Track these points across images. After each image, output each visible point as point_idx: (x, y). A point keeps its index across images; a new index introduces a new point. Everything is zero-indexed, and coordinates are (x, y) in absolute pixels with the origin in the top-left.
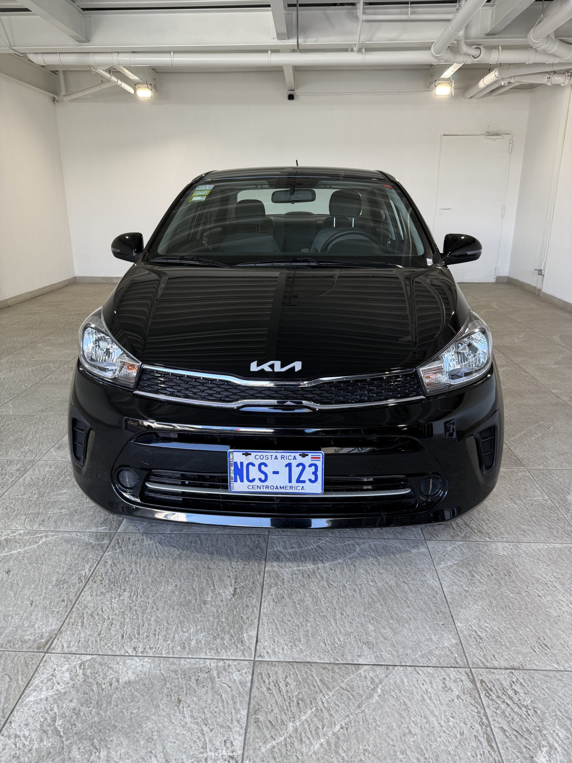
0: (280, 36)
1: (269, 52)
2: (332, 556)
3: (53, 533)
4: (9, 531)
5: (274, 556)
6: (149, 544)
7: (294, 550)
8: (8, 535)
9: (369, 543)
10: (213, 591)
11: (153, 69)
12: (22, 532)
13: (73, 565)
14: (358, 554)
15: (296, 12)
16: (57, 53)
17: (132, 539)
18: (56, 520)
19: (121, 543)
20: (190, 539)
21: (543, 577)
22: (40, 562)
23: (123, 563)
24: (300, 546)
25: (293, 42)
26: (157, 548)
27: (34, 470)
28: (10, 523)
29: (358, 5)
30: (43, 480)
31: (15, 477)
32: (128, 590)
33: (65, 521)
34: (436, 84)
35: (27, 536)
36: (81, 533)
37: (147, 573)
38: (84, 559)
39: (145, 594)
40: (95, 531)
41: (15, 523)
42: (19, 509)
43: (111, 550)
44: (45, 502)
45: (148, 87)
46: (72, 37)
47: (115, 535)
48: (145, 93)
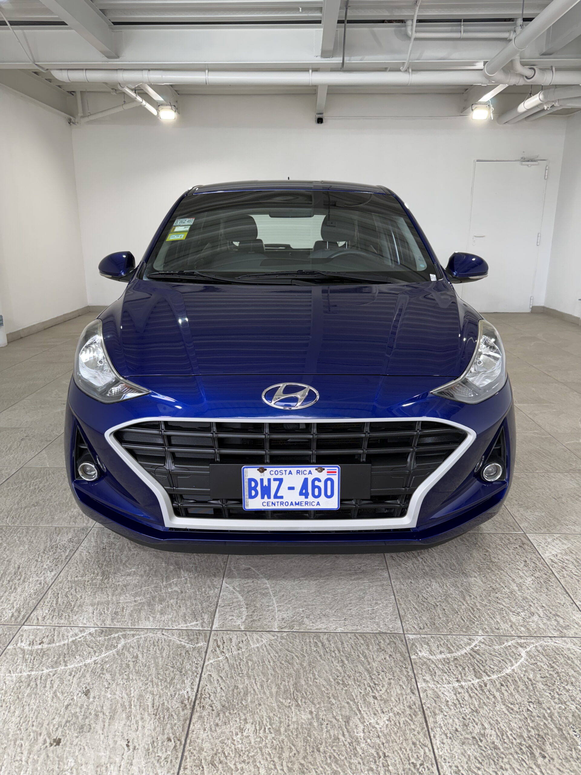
0: (325, 54)
1: (310, 71)
2: (495, 665)
3: (132, 632)
4: (76, 630)
5: (423, 665)
6: (258, 648)
7: (444, 656)
8: (76, 635)
9: (533, 643)
10: (362, 720)
11: (176, 91)
12: (92, 630)
13: (168, 680)
14: (527, 660)
15: (344, 29)
16: (83, 69)
17: (234, 640)
18: (132, 612)
19: (221, 647)
20: (308, 640)
22: (125, 677)
23: (232, 677)
24: (451, 652)
25: (337, 60)
28: (75, 617)
29: (409, 23)
31: (68, 551)
32: (250, 720)
33: (143, 614)
34: (473, 108)
35: (101, 637)
36: (167, 631)
37: (268, 693)
38: (181, 672)
39: (274, 726)
40: (184, 628)
41: (81, 616)
42: (83, 597)
43: (211, 657)
44: (113, 586)
45: (172, 109)
46: (103, 52)
47: (210, 634)
48: (168, 115)
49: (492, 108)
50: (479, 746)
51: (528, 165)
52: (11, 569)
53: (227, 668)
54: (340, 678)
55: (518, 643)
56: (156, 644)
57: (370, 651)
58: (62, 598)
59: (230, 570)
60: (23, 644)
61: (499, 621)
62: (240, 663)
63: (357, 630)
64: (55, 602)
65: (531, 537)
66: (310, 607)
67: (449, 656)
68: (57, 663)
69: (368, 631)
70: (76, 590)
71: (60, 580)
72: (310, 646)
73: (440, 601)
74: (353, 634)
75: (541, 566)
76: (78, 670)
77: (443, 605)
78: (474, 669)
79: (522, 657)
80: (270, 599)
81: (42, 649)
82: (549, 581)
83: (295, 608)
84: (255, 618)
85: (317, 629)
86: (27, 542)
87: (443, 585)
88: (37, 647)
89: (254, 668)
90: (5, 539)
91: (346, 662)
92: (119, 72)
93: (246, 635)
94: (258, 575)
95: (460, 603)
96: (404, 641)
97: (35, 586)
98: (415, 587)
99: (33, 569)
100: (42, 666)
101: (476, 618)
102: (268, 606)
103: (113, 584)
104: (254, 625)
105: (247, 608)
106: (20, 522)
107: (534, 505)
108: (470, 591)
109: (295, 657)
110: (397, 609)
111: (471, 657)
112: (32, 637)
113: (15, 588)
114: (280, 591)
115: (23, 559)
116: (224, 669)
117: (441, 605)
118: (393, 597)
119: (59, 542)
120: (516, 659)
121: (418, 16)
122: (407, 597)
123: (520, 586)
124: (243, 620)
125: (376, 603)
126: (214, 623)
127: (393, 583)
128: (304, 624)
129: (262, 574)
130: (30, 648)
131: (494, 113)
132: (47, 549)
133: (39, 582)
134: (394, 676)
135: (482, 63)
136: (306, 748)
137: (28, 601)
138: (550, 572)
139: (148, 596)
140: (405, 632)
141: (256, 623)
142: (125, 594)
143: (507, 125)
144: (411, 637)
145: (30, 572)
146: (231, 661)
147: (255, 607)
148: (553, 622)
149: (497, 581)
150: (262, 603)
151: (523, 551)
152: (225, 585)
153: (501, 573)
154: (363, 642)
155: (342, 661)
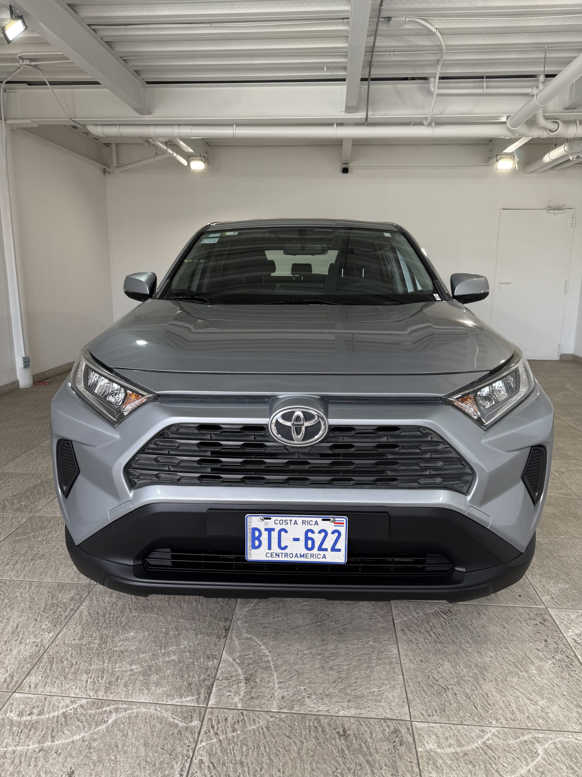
0: (349, 109)
1: (335, 125)
2: (509, 763)
3: (125, 706)
4: (68, 701)
5: (429, 760)
6: (253, 730)
7: (453, 750)
9: (551, 739)
11: (206, 143)
12: (84, 701)
13: (157, 764)
14: (544, 759)
15: (367, 86)
16: (117, 125)
17: (229, 719)
18: (127, 682)
19: (216, 728)
20: (307, 724)
22: (113, 758)
23: (224, 764)
24: (460, 745)
25: (361, 115)
26: (265, 738)
27: (91, 600)
28: (68, 686)
29: (432, 80)
30: (104, 616)
31: (69, 610)
33: (138, 684)
34: (498, 159)
35: (92, 710)
36: (161, 706)
38: (170, 755)
40: (179, 704)
41: (74, 685)
42: (78, 663)
43: (204, 739)
44: (110, 652)
45: (202, 160)
46: (135, 109)
47: (206, 711)
48: (198, 166)
49: (517, 159)
51: (554, 214)
52: (9, 629)
53: (220, 753)
54: (339, 771)
55: (535, 737)
56: (148, 721)
57: (373, 740)
58: (57, 663)
59: (231, 638)
60: (12, 715)
61: (515, 710)
62: (233, 747)
63: (361, 714)
64: (49, 668)
65: (553, 612)
66: (312, 685)
67: (458, 750)
68: (44, 738)
69: (372, 716)
70: (72, 655)
71: (57, 643)
72: (310, 731)
73: (452, 684)
74: (357, 719)
75: (563, 646)
76: (64, 747)
77: (455, 688)
78: (486, 767)
79: (539, 754)
80: (271, 673)
81: (30, 721)
82: (572, 665)
83: (297, 685)
84: (253, 695)
85: (318, 711)
86: (28, 599)
87: (456, 666)
88: (26, 718)
89: (248, 755)
90: (7, 594)
91: (347, 752)
92: (150, 126)
93: (242, 714)
94: (260, 646)
95: (473, 688)
96: (411, 730)
97: (31, 648)
98: (425, 666)
99: (31, 630)
100: (29, 741)
101: (490, 705)
102: (269, 682)
103: (110, 649)
104: (252, 704)
105: (246, 683)
106: (25, 576)
107: (558, 575)
108: (485, 673)
109: (293, 743)
110: (404, 692)
111: (483, 753)
112: (22, 707)
113: (11, 650)
114: (282, 665)
115: (22, 618)
116: (216, 753)
117: (452, 689)
118: (401, 676)
119: (61, 600)
120: (532, 757)
121: (440, 73)
122: (416, 676)
123: (540, 669)
124: (241, 697)
125: (383, 683)
126: (211, 699)
127: (402, 661)
128: (304, 705)
129: (264, 645)
130: (18, 719)
131: (518, 163)
132: (48, 608)
133: (36, 644)
134: (397, 772)
135: (505, 117)
137: (22, 665)
138: (572, 654)
139: (145, 665)
140: (413, 720)
141: (254, 701)
142: (121, 662)
143: (533, 174)
144: (419, 725)
145: (28, 632)
146: (224, 744)
147: (255, 682)
148: (575, 714)
149: (514, 663)
150: (263, 678)
151: (544, 628)
152: (225, 656)
153: (519, 653)
154: (366, 729)
155: (343, 750)
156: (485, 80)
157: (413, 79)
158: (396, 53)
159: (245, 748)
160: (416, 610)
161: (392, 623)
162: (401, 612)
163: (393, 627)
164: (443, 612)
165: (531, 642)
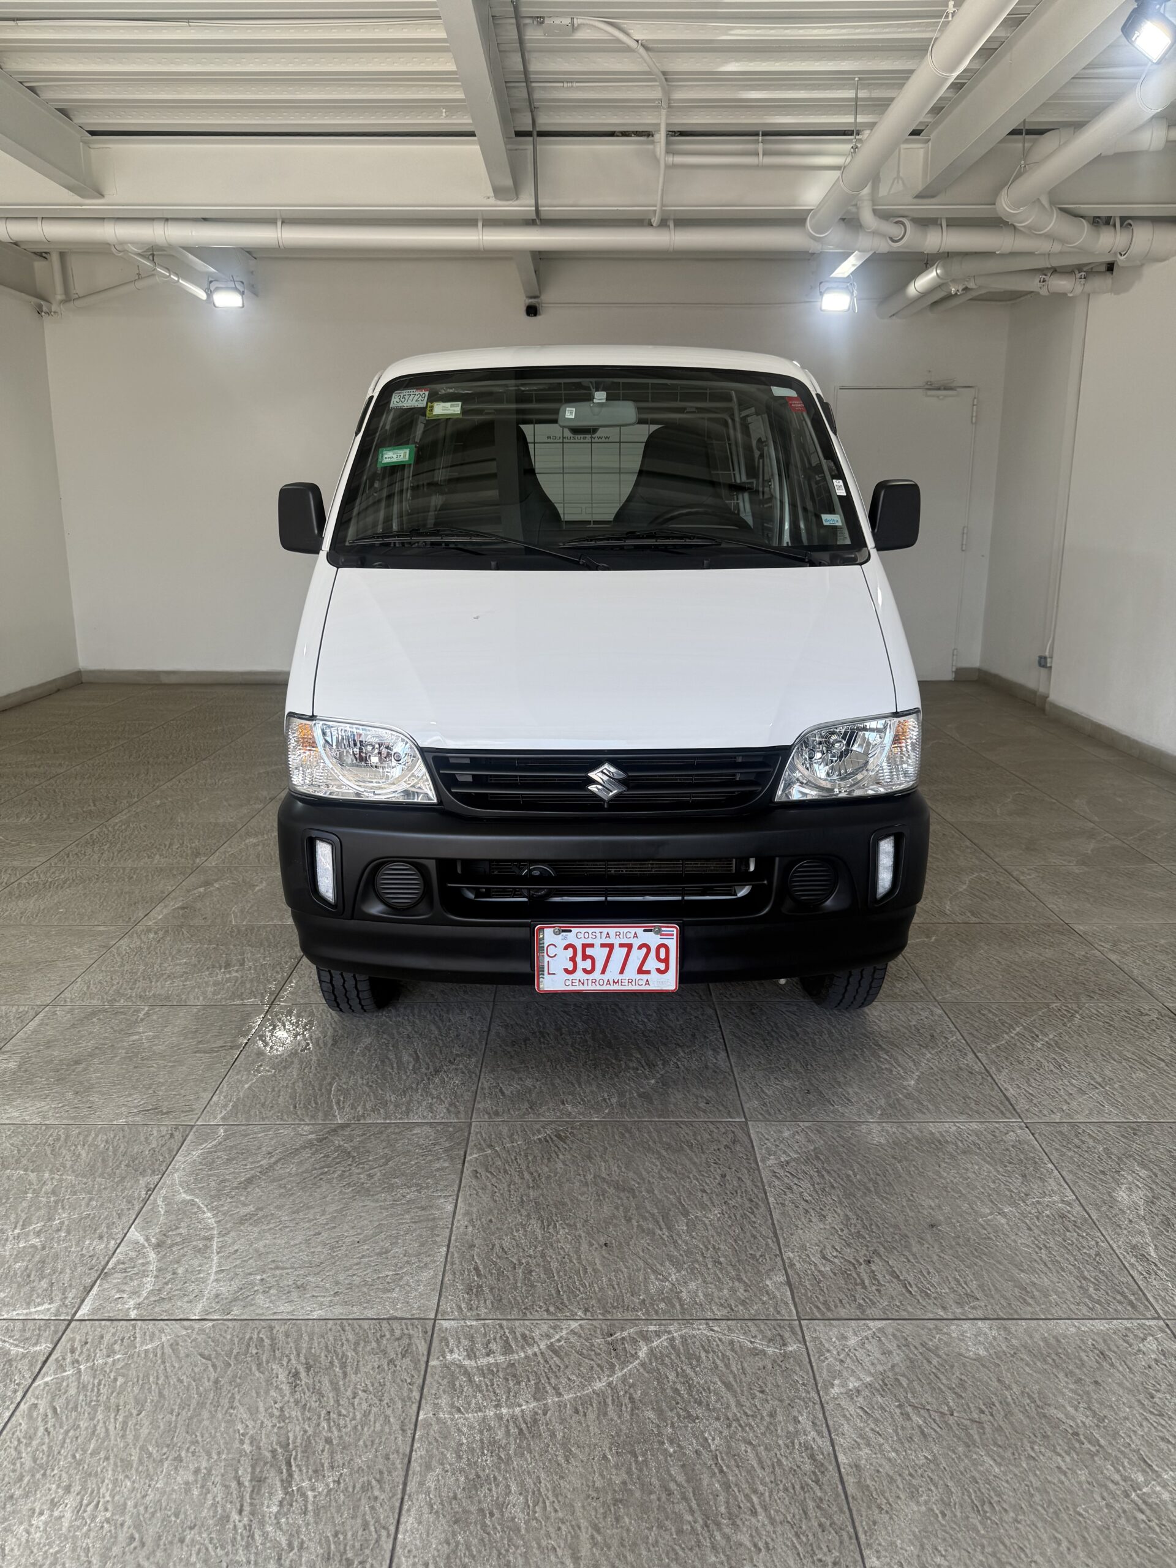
0: (500, 193)
1: (480, 224)
2: (580, 1375)
5: (443, 1378)
6: (146, 1351)
7: (491, 1360)
9: (669, 1332)
10: (287, 1482)
11: (247, 252)
14: (643, 1365)
15: (532, 148)
16: (36, 218)
17: (108, 1337)
19: (78, 1351)
20: (248, 1336)
21: (1067, 1415)
24: (507, 1349)
25: (526, 205)
29: (657, 136)
32: (77, 1488)
34: (823, 290)
37: (130, 1437)
39: (117, 1498)
40: (21, 1317)
43: (51, 1372)
45: (236, 289)
46: (68, 187)
47: (69, 1325)
48: (228, 300)
49: (855, 291)
50: (484, 1526)
51: (938, 397)
53: (73, 1391)
54: (279, 1405)
55: (641, 1332)
57: (357, 1353)
59: (154, 1203)
61: (625, 1291)
62: (100, 1381)
63: (349, 1313)
65: (754, 1127)
66: (278, 1272)
67: (501, 1359)
69: (370, 1316)
72: (248, 1346)
73: (530, 1256)
74: (339, 1321)
75: (749, 1183)
77: (532, 1262)
78: (537, 1383)
79: (638, 1358)
80: (209, 1257)
82: (753, 1213)
83: (249, 1274)
84: (164, 1295)
85: (275, 1313)
89: (124, 1391)
92: (106, 221)
93: (134, 1327)
94: (204, 1213)
95: (565, 1259)
96: (430, 1333)
98: (494, 1228)
101: (584, 1286)
102: (199, 1272)
104: (157, 1309)
105: (156, 1277)
107: (789, 1064)
108: (596, 1236)
109: (211, 1368)
110: (441, 1273)
111: (542, 1361)
114: (234, 1243)
116: (65, 1393)
117: (528, 1263)
118: (445, 1249)
120: (624, 1362)
123: (694, 1223)
124: (141, 1299)
125: (408, 1262)
126: (83, 1306)
127: (455, 1223)
128: (252, 1305)
129: (211, 1210)
134: (381, 1400)
136: (160, 1538)
138: (762, 1195)
140: (439, 1317)
141: (163, 1304)
143: (893, 318)
146: (85, 1378)
147: (174, 1273)
148: (725, 1291)
149: (653, 1215)
150: (191, 1266)
151: (729, 1155)
152: (134, 1234)
153: (668, 1199)
154: (351, 1337)
155: (296, 1375)
156: (760, 138)
157: (624, 134)
158: (574, 84)
159: (120, 1381)
160: (513, 1134)
161: (461, 1161)
162: (485, 1140)
163: (460, 1166)
164: (559, 1136)
165: (697, 1179)
